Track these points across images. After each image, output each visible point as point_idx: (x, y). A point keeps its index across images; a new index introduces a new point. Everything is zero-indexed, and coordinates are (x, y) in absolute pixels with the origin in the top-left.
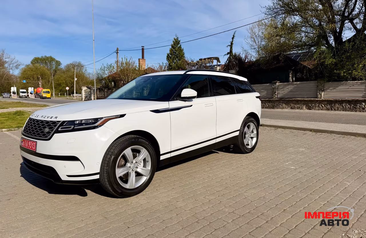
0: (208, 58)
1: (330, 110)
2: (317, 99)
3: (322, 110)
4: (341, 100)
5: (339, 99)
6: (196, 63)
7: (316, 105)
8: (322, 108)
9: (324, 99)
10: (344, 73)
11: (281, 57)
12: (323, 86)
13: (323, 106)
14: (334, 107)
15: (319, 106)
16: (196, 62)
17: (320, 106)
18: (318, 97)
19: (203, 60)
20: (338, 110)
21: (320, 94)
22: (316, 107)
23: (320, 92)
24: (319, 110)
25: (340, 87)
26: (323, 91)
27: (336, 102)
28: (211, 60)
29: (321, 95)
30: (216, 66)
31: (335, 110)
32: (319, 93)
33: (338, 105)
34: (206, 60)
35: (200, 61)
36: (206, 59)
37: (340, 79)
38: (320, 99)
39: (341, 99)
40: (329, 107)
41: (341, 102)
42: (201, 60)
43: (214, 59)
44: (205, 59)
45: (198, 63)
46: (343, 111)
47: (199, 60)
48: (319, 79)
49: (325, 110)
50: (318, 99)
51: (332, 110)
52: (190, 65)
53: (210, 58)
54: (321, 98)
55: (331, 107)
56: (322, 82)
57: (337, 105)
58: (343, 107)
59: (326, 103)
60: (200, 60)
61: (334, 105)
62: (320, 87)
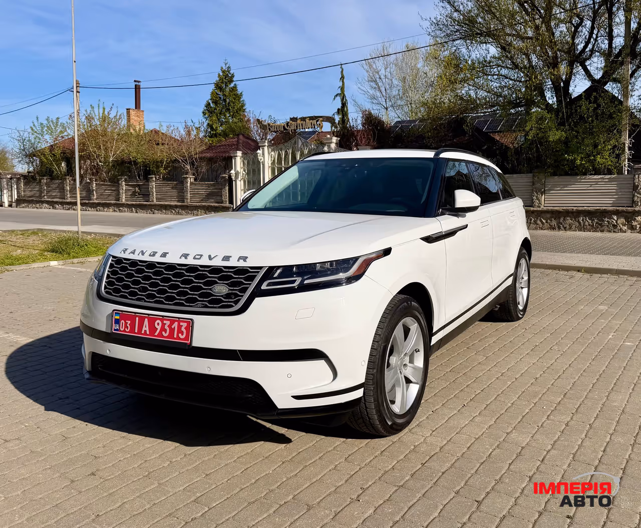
0: (312, 118)
1: (557, 229)
2: (532, 209)
3: (542, 229)
4: (576, 210)
5: (573, 209)
6: (284, 127)
7: (531, 220)
8: (541, 226)
9: (545, 208)
10: (582, 159)
11: (467, 126)
12: (543, 184)
13: (544, 221)
14: (563, 224)
15: (535, 222)
16: (283, 125)
17: (539, 222)
18: (535, 205)
19: (299, 121)
20: (570, 229)
21: (538, 199)
22: (531, 223)
23: (537, 194)
24: (536, 229)
25: (573, 187)
26: (543, 193)
27: (567, 213)
28: (317, 121)
29: (539, 201)
30: (328, 136)
31: (565, 228)
32: (537, 197)
33: (571, 220)
34: (307, 120)
35: (291, 122)
36: (306, 118)
37: (573, 171)
38: (539, 209)
39: (576, 208)
40: (554, 223)
41: (575, 214)
42: (294, 119)
43: (323, 121)
44: (303, 119)
45: (287, 125)
46: (580, 230)
47: (289, 120)
48: (536, 171)
49: (548, 229)
50: (535, 209)
51: (559, 228)
52: (270, 130)
53: (315, 117)
54: (540, 207)
55: (559, 223)
56: (542, 176)
57: (569, 221)
58: (580, 223)
59: (548, 215)
60: (291, 119)
61: (564, 220)
62: (538, 185)
